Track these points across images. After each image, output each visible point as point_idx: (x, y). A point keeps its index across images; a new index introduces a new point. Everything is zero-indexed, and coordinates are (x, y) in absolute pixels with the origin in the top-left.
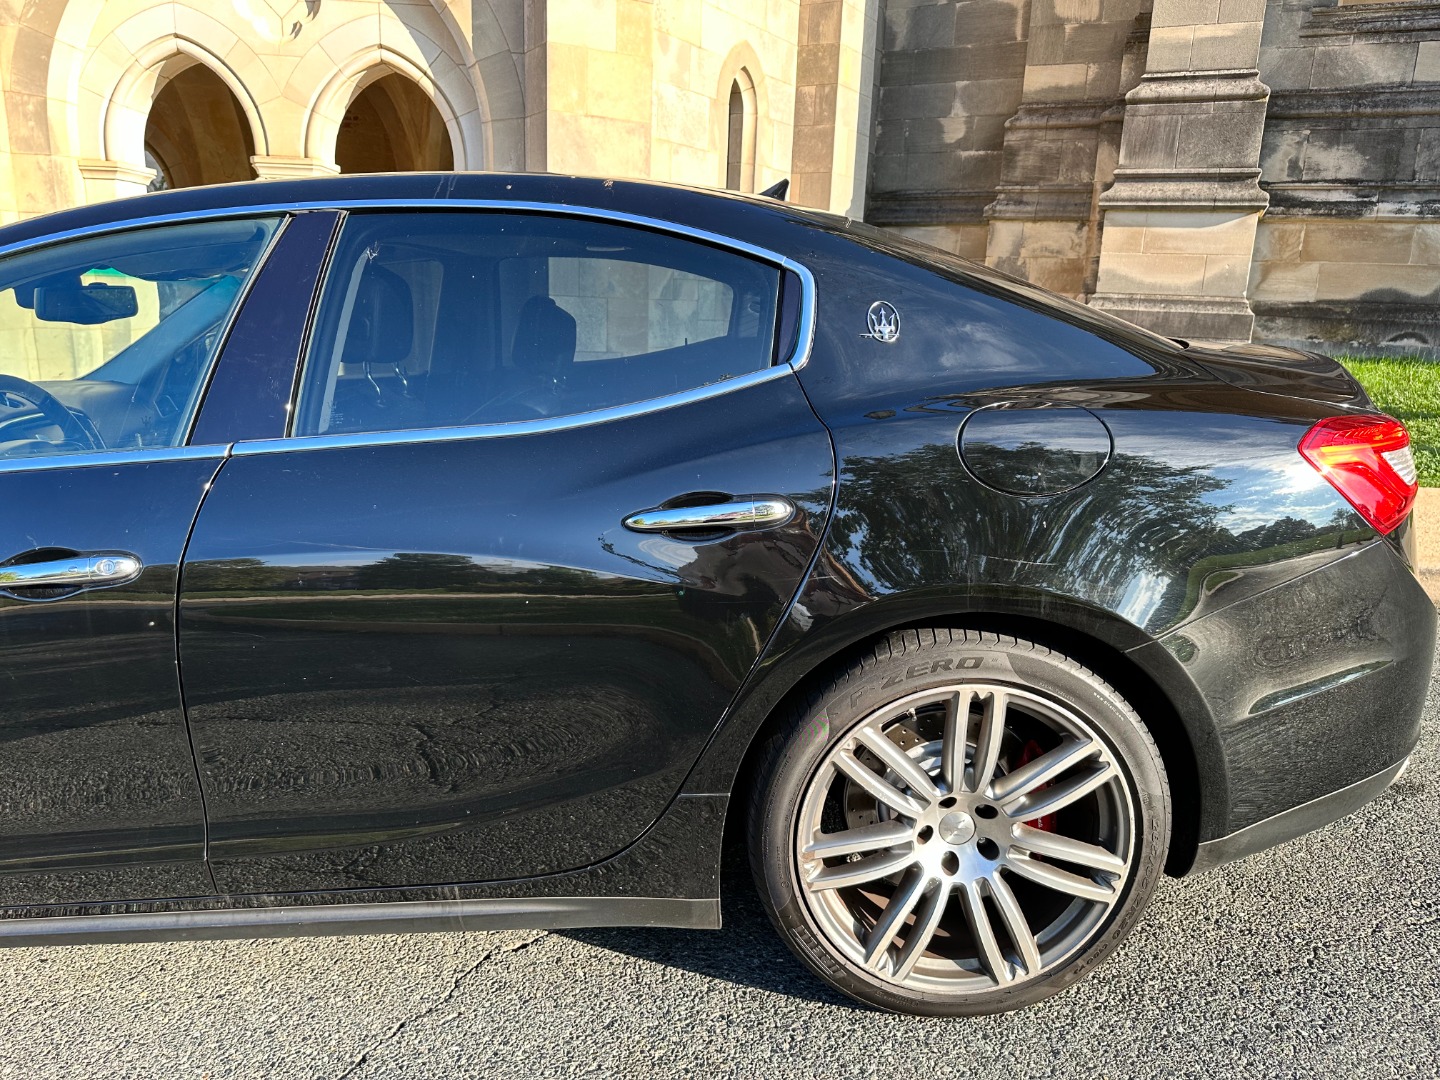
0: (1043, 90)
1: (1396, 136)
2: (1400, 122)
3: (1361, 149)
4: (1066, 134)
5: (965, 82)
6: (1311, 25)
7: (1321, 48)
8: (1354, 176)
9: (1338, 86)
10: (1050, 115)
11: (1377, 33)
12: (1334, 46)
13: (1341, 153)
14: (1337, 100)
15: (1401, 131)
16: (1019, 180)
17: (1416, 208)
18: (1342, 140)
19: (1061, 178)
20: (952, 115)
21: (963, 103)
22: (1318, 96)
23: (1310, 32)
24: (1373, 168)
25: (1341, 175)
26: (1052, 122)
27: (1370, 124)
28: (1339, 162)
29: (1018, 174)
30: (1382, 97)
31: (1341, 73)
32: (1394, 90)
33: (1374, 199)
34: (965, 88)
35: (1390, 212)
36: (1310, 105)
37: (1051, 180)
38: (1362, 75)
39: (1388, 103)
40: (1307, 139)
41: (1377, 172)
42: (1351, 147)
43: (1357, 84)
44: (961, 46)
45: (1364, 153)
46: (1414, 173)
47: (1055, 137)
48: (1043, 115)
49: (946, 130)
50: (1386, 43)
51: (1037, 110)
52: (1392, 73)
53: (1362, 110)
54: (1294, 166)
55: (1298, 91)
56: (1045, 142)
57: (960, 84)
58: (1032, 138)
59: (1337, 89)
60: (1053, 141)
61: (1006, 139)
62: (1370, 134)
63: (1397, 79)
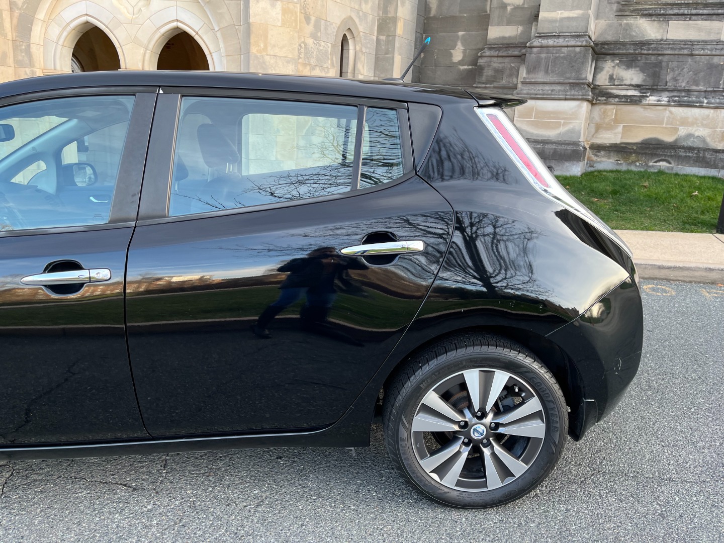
0: (497, 38)
1: (659, 64)
2: (660, 58)
3: (642, 70)
4: (507, 60)
5: (463, 33)
6: (621, 10)
7: (625, 21)
8: (639, 83)
9: (632, 40)
10: (499, 50)
11: (650, 15)
12: (631, 21)
13: (633, 72)
14: (632, 47)
15: (661, 62)
16: (484, 81)
17: (666, 99)
18: (634, 66)
19: (504, 81)
20: (457, 48)
21: (462, 43)
22: (624, 44)
23: (620, 14)
24: (648, 79)
25: (634, 83)
26: (500, 54)
27: (646, 58)
28: (633, 76)
29: (484, 79)
30: (652, 46)
31: (634, 34)
32: (658, 43)
33: (648, 95)
34: (463, 35)
35: (655, 101)
36: (619, 49)
37: (499, 82)
38: (644, 35)
39: (655, 49)
40: (618, 64)
41: (650, 82)
42: (638, 69)
43: (641, 39)
44: (461, 15)
45: (643, 72)
46: (667, 82)
47: (502, 61)
48: (496, 51)
49: (454, 55)
50: (654, 20)
51: (494, 48)
52: (657, 35)
53: (643, 52)
54: (611, 78)
55: (614, 41)
56: (496, 63)
57: (460, 34)
58: (491, 62)
59: (632, 41)
60: (500, 63)
61: (478, 62)
62: (646, 63)
63: (659, 38)
